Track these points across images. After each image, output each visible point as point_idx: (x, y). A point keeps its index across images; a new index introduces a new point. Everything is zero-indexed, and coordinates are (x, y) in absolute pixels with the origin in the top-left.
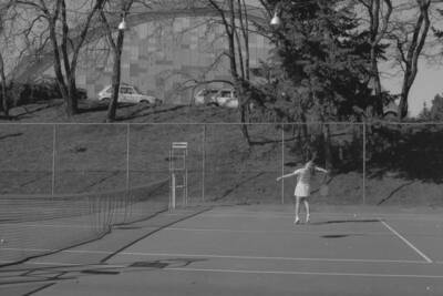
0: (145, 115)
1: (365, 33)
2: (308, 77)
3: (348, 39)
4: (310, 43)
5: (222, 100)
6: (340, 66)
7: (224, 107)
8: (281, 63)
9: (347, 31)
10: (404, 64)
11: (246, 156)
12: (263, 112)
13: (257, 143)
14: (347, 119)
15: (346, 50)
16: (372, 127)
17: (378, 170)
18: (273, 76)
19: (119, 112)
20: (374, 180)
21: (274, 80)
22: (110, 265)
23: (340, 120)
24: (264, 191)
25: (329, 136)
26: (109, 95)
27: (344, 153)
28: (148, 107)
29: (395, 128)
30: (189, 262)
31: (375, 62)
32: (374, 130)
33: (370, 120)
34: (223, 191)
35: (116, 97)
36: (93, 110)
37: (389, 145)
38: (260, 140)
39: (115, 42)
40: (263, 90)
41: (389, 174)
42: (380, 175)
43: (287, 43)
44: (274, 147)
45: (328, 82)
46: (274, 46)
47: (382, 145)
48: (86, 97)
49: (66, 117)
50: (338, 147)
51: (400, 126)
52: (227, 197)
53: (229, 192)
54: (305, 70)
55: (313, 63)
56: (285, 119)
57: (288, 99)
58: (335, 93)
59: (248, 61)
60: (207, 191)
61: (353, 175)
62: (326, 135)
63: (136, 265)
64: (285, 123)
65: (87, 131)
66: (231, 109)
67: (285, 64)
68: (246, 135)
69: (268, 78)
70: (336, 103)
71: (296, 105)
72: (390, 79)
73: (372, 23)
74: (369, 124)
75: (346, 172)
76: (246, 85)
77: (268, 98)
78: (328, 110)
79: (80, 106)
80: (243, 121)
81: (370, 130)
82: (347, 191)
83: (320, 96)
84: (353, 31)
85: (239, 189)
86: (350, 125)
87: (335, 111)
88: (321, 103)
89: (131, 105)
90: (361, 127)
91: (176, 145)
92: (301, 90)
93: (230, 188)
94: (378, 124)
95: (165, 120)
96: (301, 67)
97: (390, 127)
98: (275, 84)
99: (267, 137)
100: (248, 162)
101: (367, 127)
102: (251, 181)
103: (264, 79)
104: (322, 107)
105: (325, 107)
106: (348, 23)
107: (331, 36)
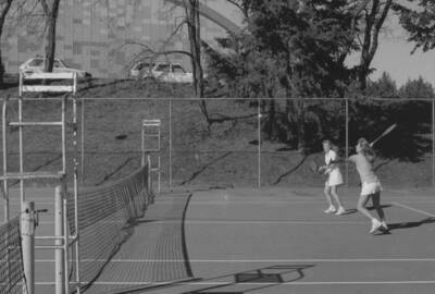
3: (324, 7)
6: (326, 37)
11: (206, 134)
13: (216, 121)
14: (328, 94)
18: (242, 48)
21: (244, 51)
23: (319, 95)
24: (235, 172)
32: (357, 104)
33: (353, 94)
34: (191, 174)
37: (371, 123)
38: (217, 117)
40: (232, 62)
44: (234, 125)
48: (3, 71)
52: (195, 180)
53: (195, 175)
55: (293, 33)
56: (261, 93)
57: (263, 72)
58: (319, 67)
60: (174, 175)
67: (259, 34)
68: (205, 113)
69: (237, 51)
70: (318, 77)
74: (353, 100)
77: (240, 71)
78: (308, 85)
80: (202, 95)
83: (299, 68)
85: (207, 171)
86: (331, 103)
87: (318, 86)
88: (300, 76)
90: (344, 103)
91: (147, 123)
94: (363, 101)
98: (245, 55)
99: (223, 114)
100: (211, 141)
101: (349, 102)
102: (219, 162)
103: (233, 52)
104: (300, 81)
105: (304, 81)
107: (307, 5)
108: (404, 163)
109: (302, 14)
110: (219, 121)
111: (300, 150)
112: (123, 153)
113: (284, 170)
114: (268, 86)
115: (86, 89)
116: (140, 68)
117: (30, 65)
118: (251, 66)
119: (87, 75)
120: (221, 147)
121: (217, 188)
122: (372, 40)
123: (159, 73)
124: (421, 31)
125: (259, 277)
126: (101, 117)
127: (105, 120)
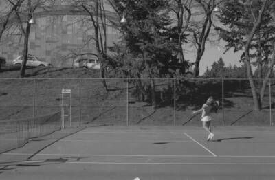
0: (43, 73)
1: (175, 28)
2: (142, 52)
3: (165, 31)
4: (144, 33)
5: (90, 65)
6: (161, 46)
7: (90, 69)
8: (126, 44)
9: (165, 27)
10: (197, 45)
11: (105, 97)
12: (116, 72)
13: (111, 90)
14: (165, 76)
15: (165, 37)
16: (180, 81)
17: (183, 105)
18: (122, 52)
19: (27, 72)
20: (180, 111)
21: (122, 54)
22: (33, 161)
23: (161, 77)
24: (116, 118)
25: (154, 86)
26: (21, 61)
27: (164, 96)
28: (45, 69)
29: (193, 81)
30: (79, 159)
31: (181, 44)
32: (180, 82)
33: (178, 76)
34: (93, 118)
35: (25, 62)
36: (11, 70)
37: (189, 91)
38: (113, 88)
39: (25, 31)
40: (115, 59)
41: (190, 108)
42: (184, 108)
43: (130, 33)
44: (121, 92)
45: (154, 55)
46: (122, 34)
47: (185, 91)
48: (5, 63)
50: (160, 92)
51: (195, 80)
52: (95, 122)
53: (95, 119)
54: (140, 48)
55: (145, 44)
56: (129, 76)
57: (130, 65)
58: (158, 61)
59: (105, 43)
60: (82, 118)
61: (169, 108)
62: (152, 85)
63: (48, 160)
64: (129, 78)
65: (7, 83)
66: (95, 70)
67: (128, 45)
68: (105, 85)
69: (118, 52)
70: (159, 67)
71: (135, 68)
72: (189, 53)
73: (179, 22)
74: (178, 79)
75: (164, 107)
76: (105, 56)
77: (118, 64)
78: (154, 71)
79: (2, 68)
80: (103, 77)
81: (178, 83)
82: (165, 118)
83: (149, 62)
84: (168, 27)
85: (102, 116)
86: (167, 80)
87: (158, 71)
88: (150, 67)
89: (35, 67)
90: (173, 81)
91: (64, 91)
92: (137, 60)
93: (96, 116)
94: (183, 79)
95: (56, 76)
96: (138, 46)
97: (190, 81)
98: (123, 56)
99: (117, 86)
100: (106, 101)
102: (108, 112)
103: (116, 53)
104: (150, 69)
105: (152, 69)
106: (166, 22)
107: (155, 29)
109: (151, 35)
111: (153, 107)
113: (143, 116)
114: (132, 71)
115: (45, 73)
116: (79, 62)
117: (19, 59)
118: (125, 62)
119: (50, 65)
120: (111, 104)
121: (105, 125)
126: (50, 88)
127: (51, 89)
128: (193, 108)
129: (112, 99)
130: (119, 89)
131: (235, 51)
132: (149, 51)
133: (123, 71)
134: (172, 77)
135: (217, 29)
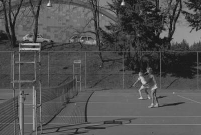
2: (134, 31)
3: (151, 13)
6: (150, 25)
14: (152, 50)
15: (151, 18)
21: (117, 31)
24: (113, 83)
29: (174, 54)
32: (164, 53)
33: (163, 49)
34: (94, 83)
35: (35, 39)
37: (171, 61)
40: (112, 36)
43: (125, 14)
49: (10, 49)
52: (96, 86)
53: (96, 84)
54: (133, 27)
55: (137, 23)
56: (123, 49)
57: (125, 40)
58: (147, 37)
64: (124, 51)
67: (123, 24)
68: (101, 57)
69: (114, 31)
70: (147, 42)
71: (129, 43)
73: (156, 6)
76: (105, 34)
77: (115, 40)
80: (100, 50)
83: (140, 38)
85: (101, 82)
86: (154, 53)
87: (147, 46)
88: (140, 42)
90: (159, 54)
91: (75, 62)
93: (97, 82)
94: (167, 52)
96: (131, 25)
98: (117, 33)
99: (109, 58)
100: (103, 70)
101: (162, 53)
102: (106, 79)
103: (112, 31)
104: (140, 44)
105: (142, 44)
106: (151, 6)
107: (143, 12)
108: (185, 79)
109: (141, 16)
110: (107, 61)
112: (66, 75)
114: (127, 46)
116: (74, 38)
117: (27, 37)
118: (119, 38)
119: (52, 41)
120: (107, 72)
121: (105, 89)
122: (173, 26)
123: (83, 41)
124: (195, 22)
125: (114, 122)
126: (57, 59)
127: (58, 61)
128: (171, 75)
129: (107, 68)
130: (111, 60)
131: (197, 30)
132: (140, 29)
133: (120, 45)
134: (158, 50)
135: (184, 12)
